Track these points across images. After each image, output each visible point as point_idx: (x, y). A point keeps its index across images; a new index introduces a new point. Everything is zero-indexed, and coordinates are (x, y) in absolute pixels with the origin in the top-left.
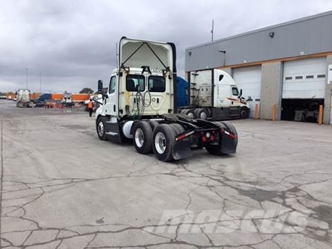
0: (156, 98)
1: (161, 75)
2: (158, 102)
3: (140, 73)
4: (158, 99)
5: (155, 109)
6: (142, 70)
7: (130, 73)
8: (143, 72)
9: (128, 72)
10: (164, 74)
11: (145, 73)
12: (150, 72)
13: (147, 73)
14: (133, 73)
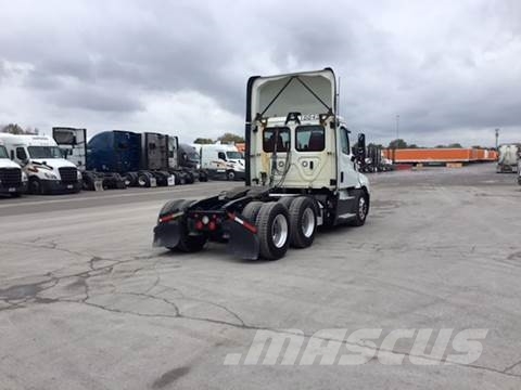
0: (309, 161)
1: (317, 123)
2: (312, 167)
3: (282, 124)
4: (312, 163)
5: (308, 178)
6: (285, 119)
7: (269, 126)
8: (286, 122)
9: (265, 124)
10: (322, 121)
11: (289, 123)
12: (298, 121)
13: (293, 122)
14: (272, 126)
